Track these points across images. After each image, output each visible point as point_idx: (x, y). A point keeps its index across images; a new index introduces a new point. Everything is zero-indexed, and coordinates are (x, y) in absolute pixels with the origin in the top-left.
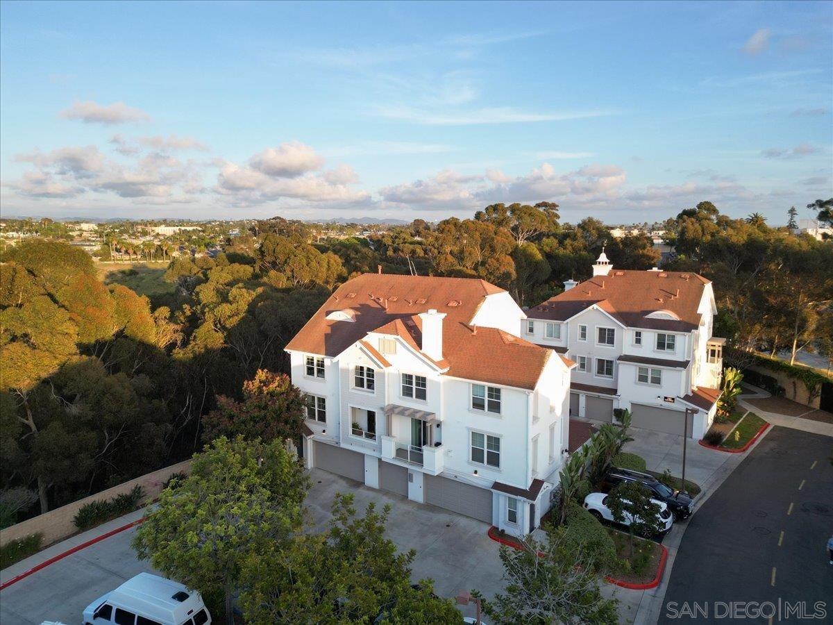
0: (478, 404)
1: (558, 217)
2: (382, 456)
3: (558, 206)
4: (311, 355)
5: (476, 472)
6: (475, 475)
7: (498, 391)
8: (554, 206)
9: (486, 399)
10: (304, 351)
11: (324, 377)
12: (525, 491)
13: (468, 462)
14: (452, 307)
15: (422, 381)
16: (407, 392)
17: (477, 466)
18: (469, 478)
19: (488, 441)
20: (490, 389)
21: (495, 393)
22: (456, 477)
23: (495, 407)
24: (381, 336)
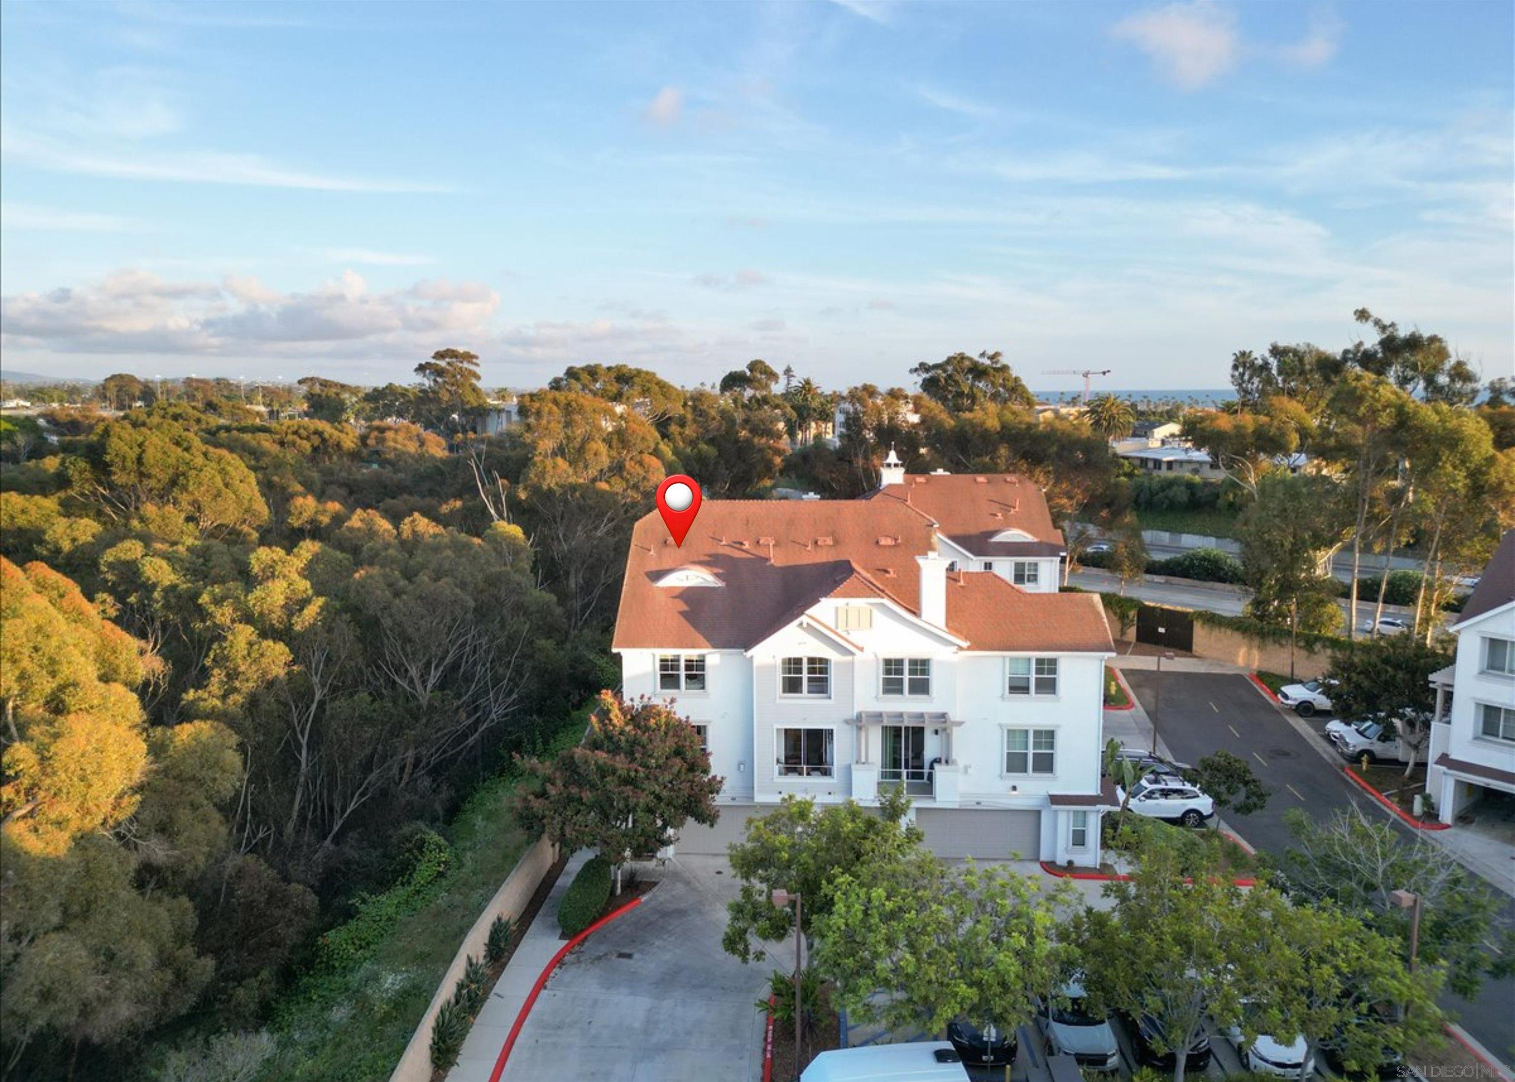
0: (1018, 687)
1: (478, 378)
2: (854, 797)
3: (476, 357)
4: (669, 653)
5: (1014, 788)
6: (1014, 793)
7: (1053, 662)
8: (469, 357)
9: (1033, 676)
10: (655, 647)
11: (703, 688)
12: (1097, 797)
13: (1001, 777)
14: (885, 546)
15: (921, 666)
16: (892, 686)
17: (1016, 778)
18: (1001, 801)
19: (1035, 737)
20: (1040, 661)
21: (1047, 667)
22: (978, 803)
23: (1048, 686)
24: (840, 602)
